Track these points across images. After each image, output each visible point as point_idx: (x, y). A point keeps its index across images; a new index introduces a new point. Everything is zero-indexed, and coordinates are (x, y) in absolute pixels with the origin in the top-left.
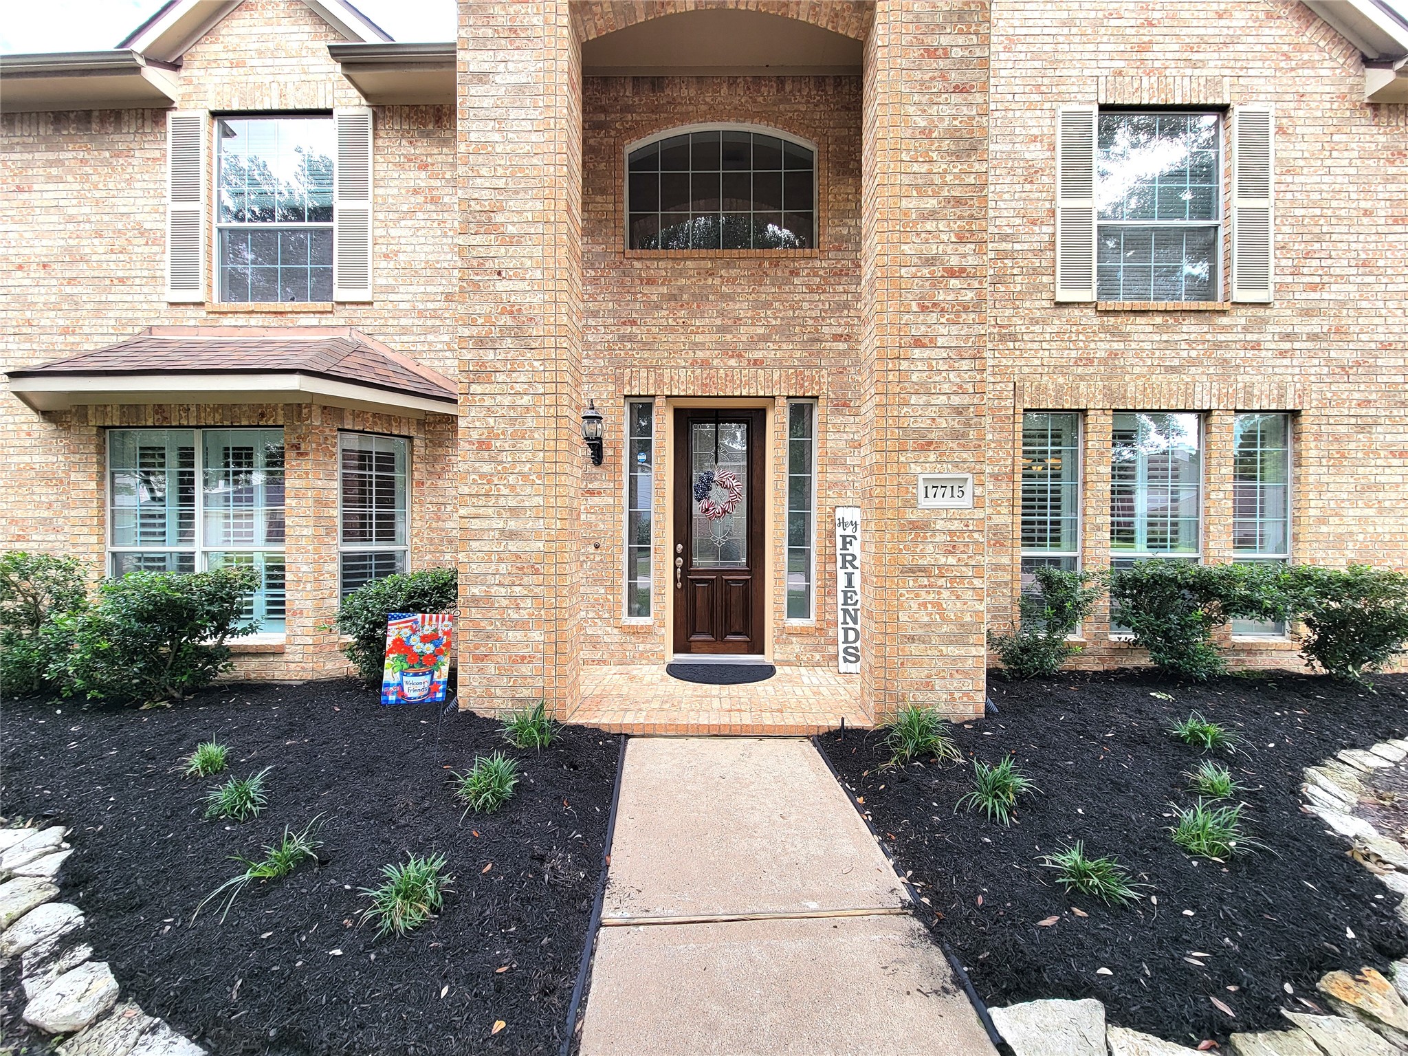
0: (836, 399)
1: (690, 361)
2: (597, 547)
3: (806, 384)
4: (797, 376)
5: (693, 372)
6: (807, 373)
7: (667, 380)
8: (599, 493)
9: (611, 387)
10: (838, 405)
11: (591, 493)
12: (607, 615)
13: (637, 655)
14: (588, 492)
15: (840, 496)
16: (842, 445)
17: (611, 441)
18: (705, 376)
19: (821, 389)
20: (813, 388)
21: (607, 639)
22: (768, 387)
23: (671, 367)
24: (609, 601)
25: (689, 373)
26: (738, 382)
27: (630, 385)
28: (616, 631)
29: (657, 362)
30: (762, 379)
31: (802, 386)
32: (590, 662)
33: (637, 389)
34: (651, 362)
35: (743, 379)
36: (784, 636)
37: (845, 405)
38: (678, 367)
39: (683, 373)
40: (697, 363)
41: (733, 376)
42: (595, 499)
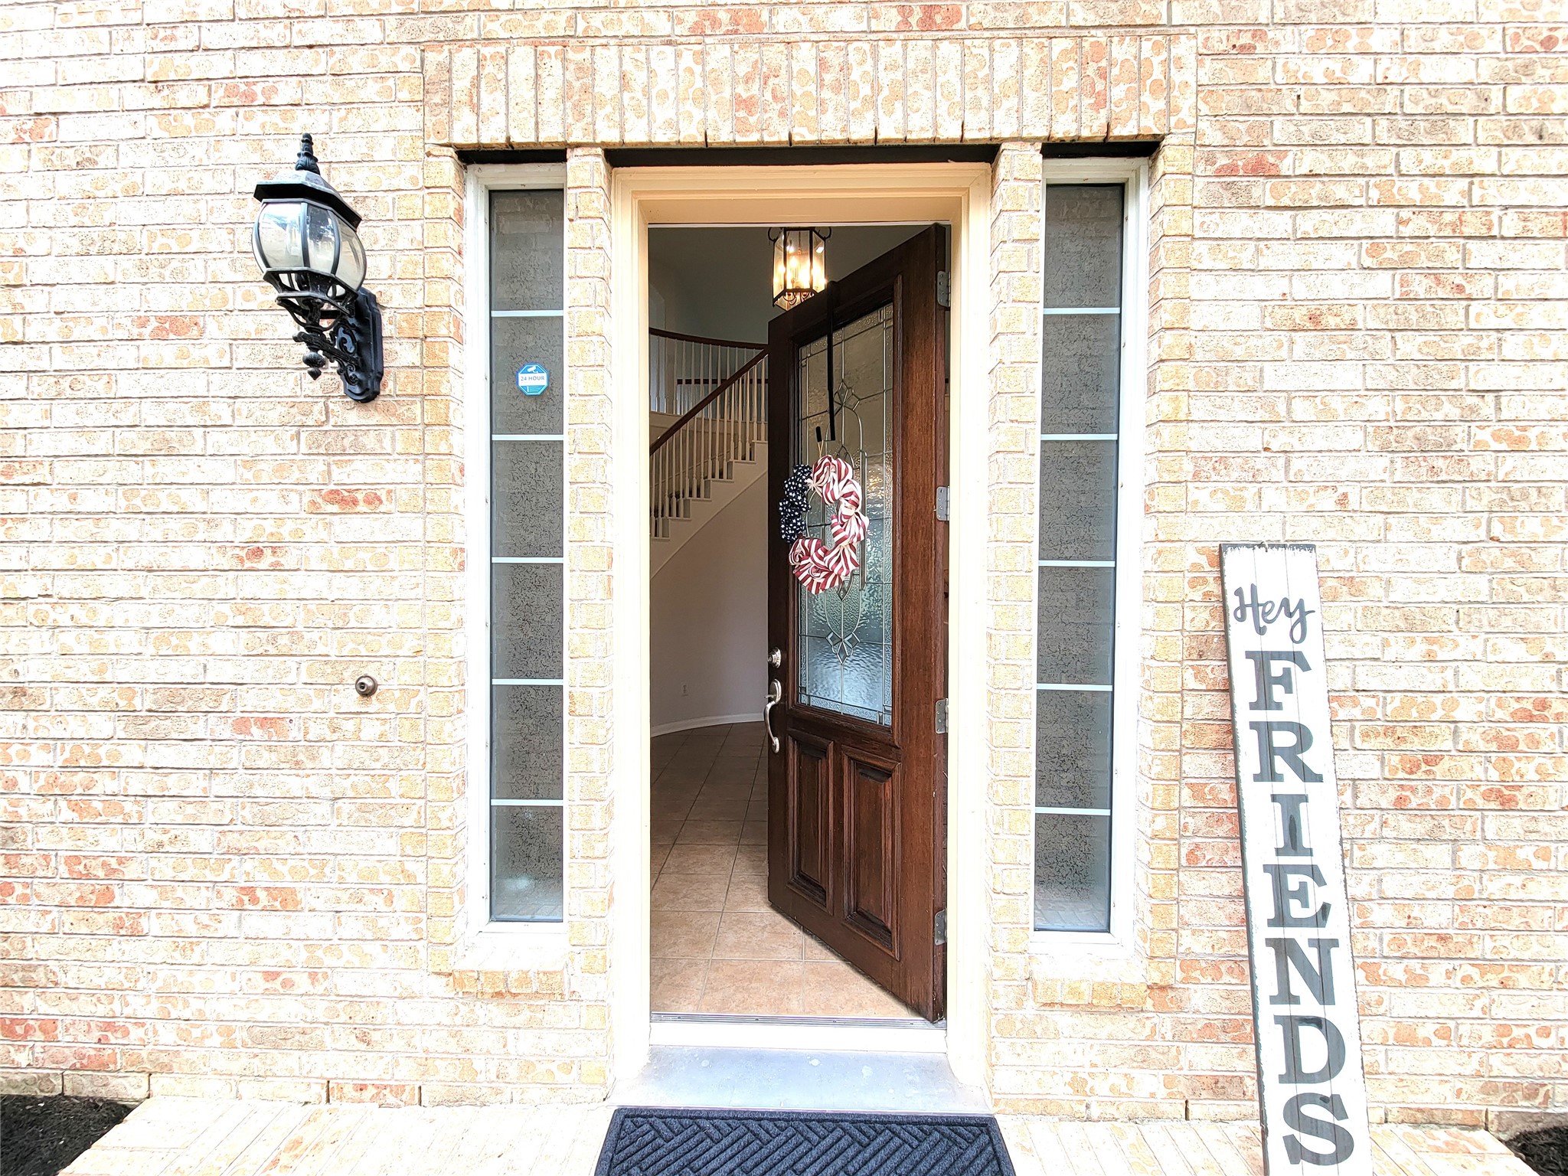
0: (1228, 148)
1: (691, 17)
2: (367, 691)
3: (1118, 92)
4: (1083, 65)
5: (701, 57)
6: (1122, 50)
7: (606, 85)
8: (373, 500)
9: (409, 119)
10: (1231, 170)
11: (344, 500)
12: (404, 930)
13: (513, 1071)
14: (334, 497)
15: (1237, 507)
16: (1248, 317)
17: (411, 318)
18: (743, 69)
19: (1170, 110)
20: (1141, 108)
21: (409, 1012)
22: (977, 105)
23: (622, 40)
24: (410, 879)
25: (688, 59)
26: (865, 90)
27: (476, 108)
28: (438, 985)
29: (572, 21)
30: (953, 76)
31: (1101, 101)
32: (349, 1090)
33: (501, 120)
34: (548, 26)
35: (885, 78)
36: (1030, 1008)
37: (1260, 169)
38: (645, 39)
39: (663, 59)
40: (715, 23)
41: (845, 68)
42: (355, 521)
